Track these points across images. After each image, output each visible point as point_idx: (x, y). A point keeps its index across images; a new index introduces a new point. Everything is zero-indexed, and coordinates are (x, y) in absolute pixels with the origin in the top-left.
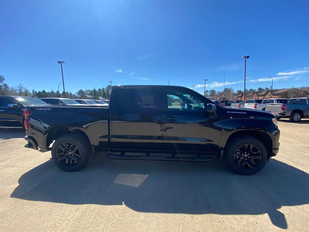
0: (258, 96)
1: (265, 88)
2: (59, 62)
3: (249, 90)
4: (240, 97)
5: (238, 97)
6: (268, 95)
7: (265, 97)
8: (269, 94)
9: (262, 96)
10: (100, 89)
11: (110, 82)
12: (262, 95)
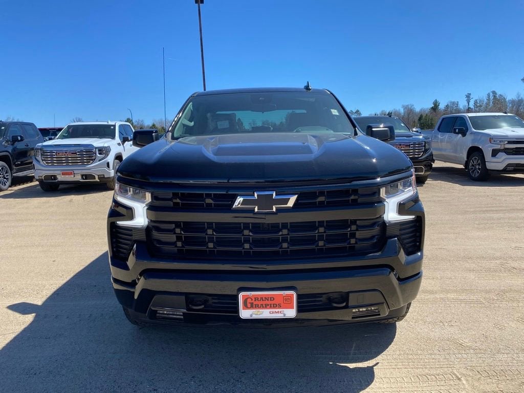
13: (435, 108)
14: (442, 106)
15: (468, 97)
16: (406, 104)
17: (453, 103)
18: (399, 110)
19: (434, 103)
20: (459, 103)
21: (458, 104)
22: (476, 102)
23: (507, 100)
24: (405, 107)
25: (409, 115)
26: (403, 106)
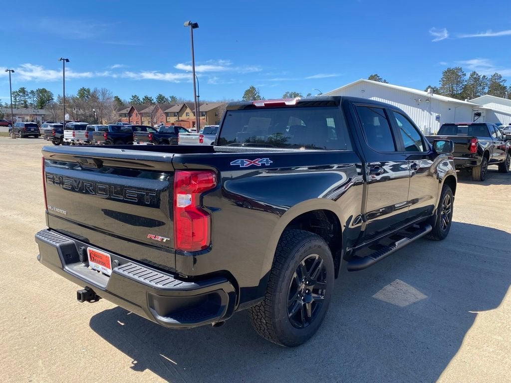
0: (167, 114)
1: (171, 97)
3: (144, 99)
4: (125, 115)
5: (121, 115)
6: (185, 114)
7: (180, 118)
8: (186, 112)
9: (175, 116)
12: (174, 113)
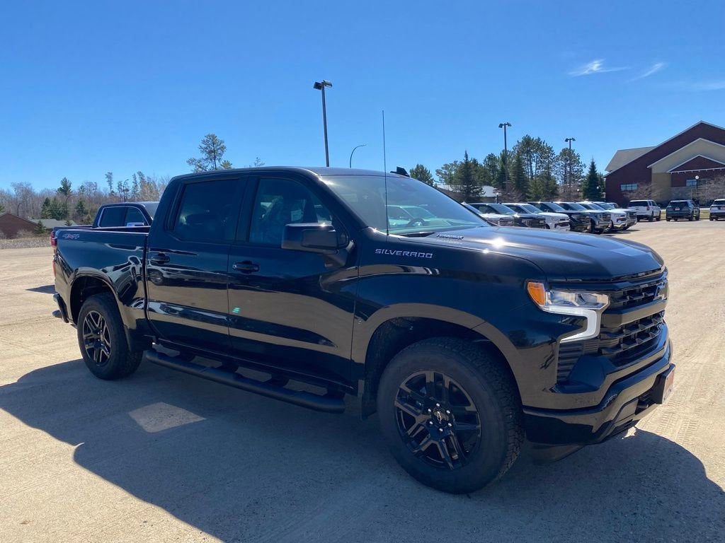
2: (318, 86)
10: (491, 158)
11: (501, 126)
13: (65, 189)
14: (74, 188)
15: (109, 177)
16: (18, 181)
17: (90, 184)
18: (9, 190)
19: (62, 183)
20: (98, 185)
21: (96, 186)
22: (120, 185)
23: (157, 184)
24: (17, 187)
25: (24, 197)
26: (14, 185)
